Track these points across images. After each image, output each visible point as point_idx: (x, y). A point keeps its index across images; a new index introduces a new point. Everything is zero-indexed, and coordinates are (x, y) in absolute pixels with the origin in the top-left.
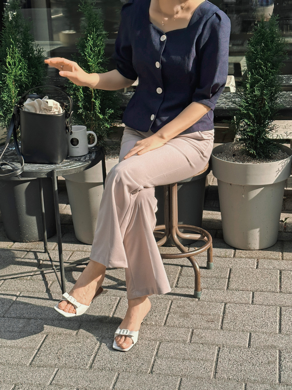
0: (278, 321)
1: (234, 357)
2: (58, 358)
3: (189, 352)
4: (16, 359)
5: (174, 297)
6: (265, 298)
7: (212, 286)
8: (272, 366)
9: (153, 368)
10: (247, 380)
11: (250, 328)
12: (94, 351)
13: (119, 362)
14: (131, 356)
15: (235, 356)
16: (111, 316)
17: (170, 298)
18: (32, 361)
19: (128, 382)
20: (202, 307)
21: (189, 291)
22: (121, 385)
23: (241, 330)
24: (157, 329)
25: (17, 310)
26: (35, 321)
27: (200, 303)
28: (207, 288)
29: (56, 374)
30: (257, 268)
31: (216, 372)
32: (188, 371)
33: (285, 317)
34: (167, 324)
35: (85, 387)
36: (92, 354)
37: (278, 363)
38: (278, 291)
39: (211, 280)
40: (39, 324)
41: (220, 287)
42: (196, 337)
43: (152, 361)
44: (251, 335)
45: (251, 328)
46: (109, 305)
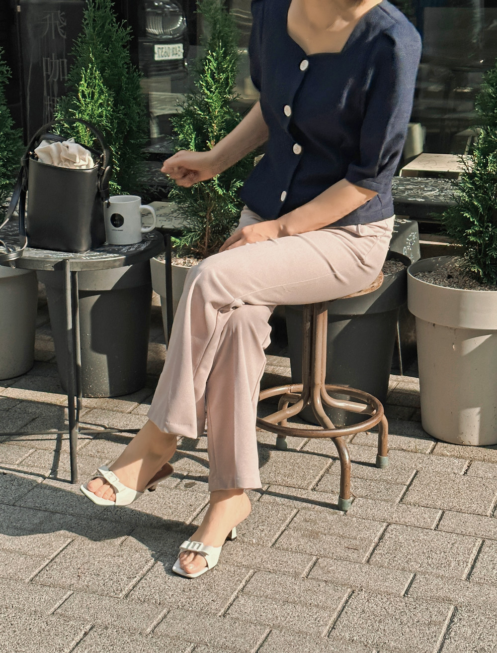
0: (471, 561)
1: (372, 607)
2: (79, 576)
3: (298, 592)
4: (11, 571)
5: (305, 504)
6: (462, 523)
7: (375, 495)
8: (434, 629)
9: (228, 609)
10: (382, 646)
11: (417, 567)
12: (141, 572)
13: (176, 594)
14: (199, 587)
15: (375, 607)
16: (188, 522)
17: (296, 506)
18: (36, 575)
19: (180, 625)
20: (346, 525)
21: (333, 498)
22: (166, 628)
23: (400, 568)
24: (258, 551)
25: (38, 497)
26: (62, 516)
27: (345, 519)
28: (366, 497)
29: (66, 600)
30: (464, 475)
31: (333, 628)
32: (285, 620)
33: (486, 556)
34: (277, 545)
35: (107, 624)
36: (135, 577)
37: (447, 627)
38: (488, 514)
39: (377, 485)
40: (65, 522)
41: (388, 497)
42: (319, 570)
43: (232, 599)
44: (415, 578)
45: (419, 567)
46: (191, 505)
